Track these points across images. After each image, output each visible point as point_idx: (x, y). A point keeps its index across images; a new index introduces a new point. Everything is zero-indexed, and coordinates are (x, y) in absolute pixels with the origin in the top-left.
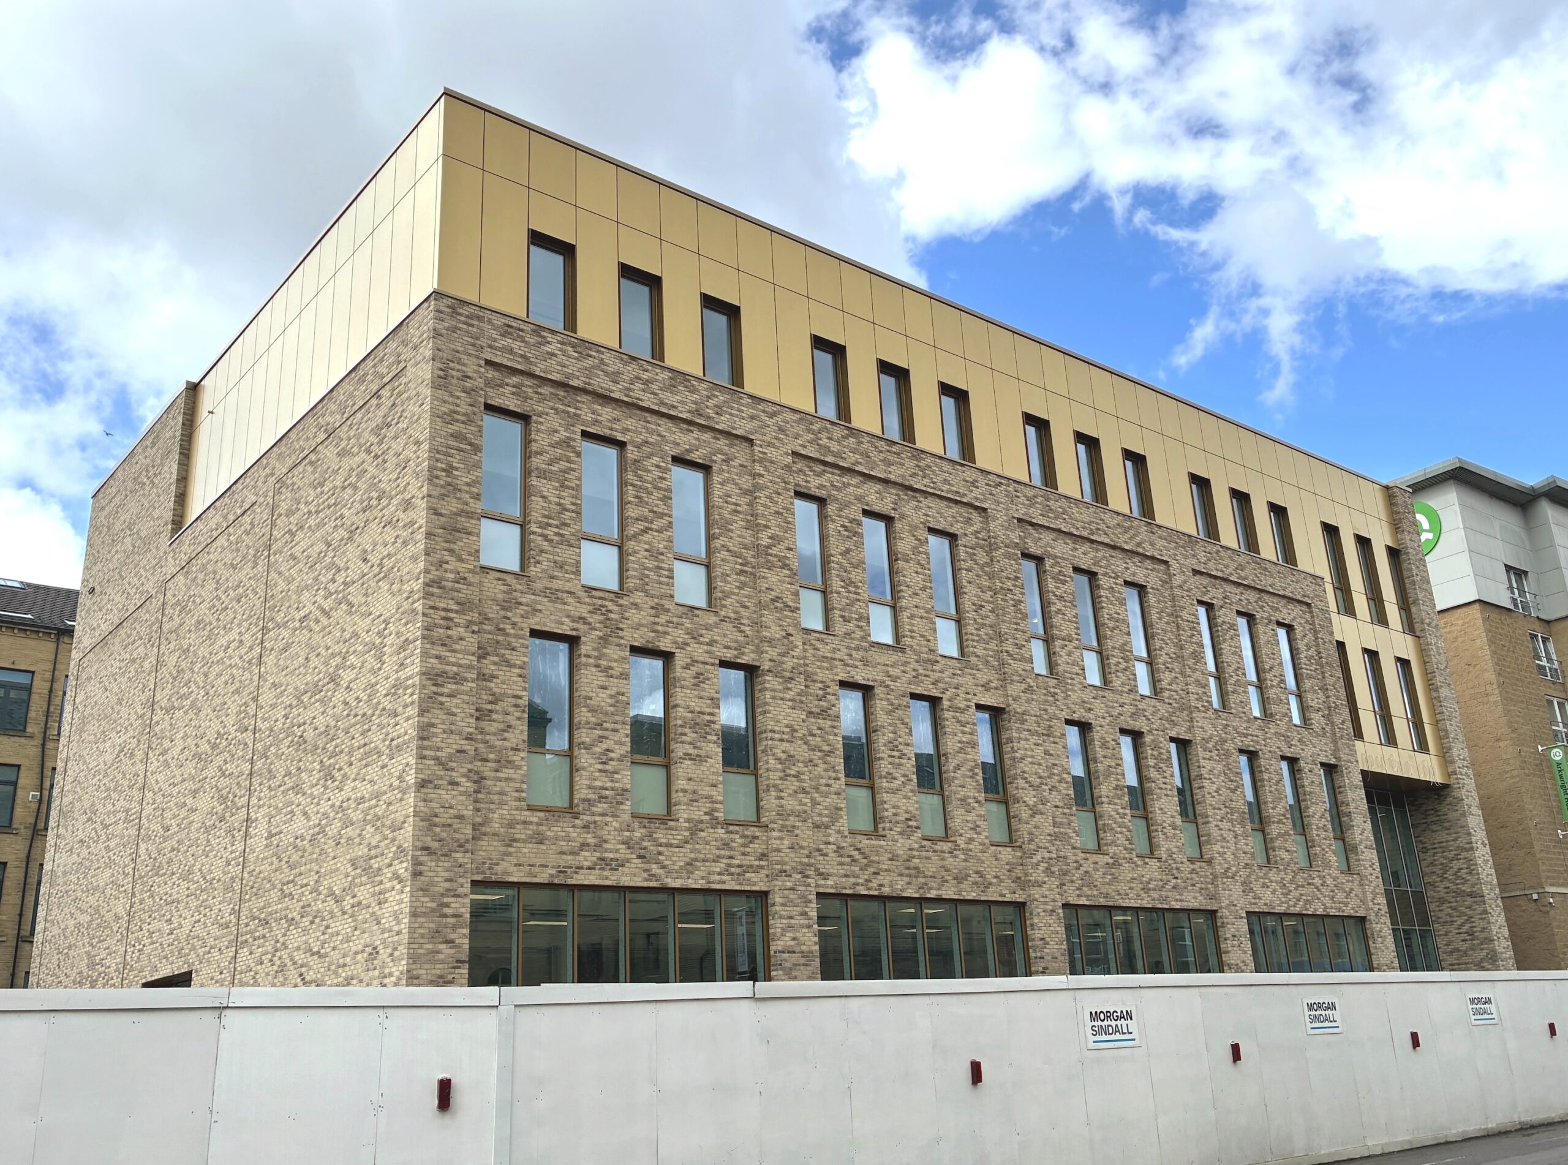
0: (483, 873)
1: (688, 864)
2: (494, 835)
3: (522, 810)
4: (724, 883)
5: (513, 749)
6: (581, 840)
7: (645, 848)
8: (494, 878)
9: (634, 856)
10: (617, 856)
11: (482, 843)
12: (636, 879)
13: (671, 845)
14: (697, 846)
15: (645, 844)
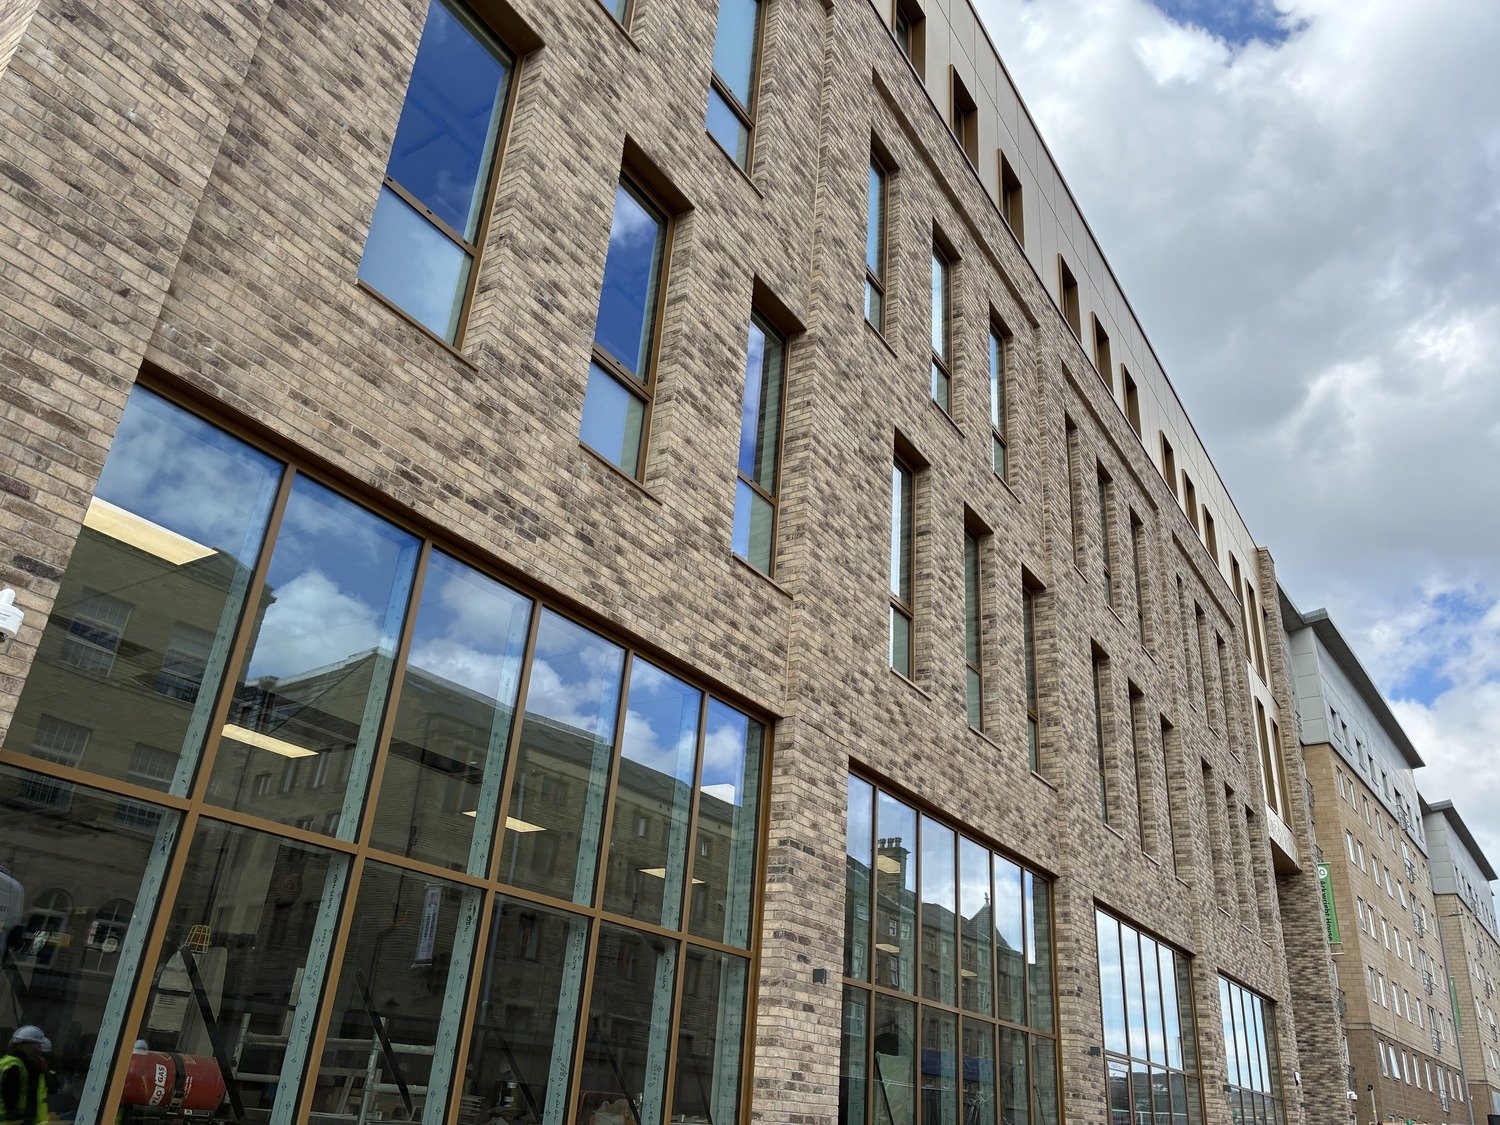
0: (192, 361)
1: (664, 599)
2: (252, 286)
3: (343, 276)
4: (718, 667)
5: (352, 131)
6: (469, 432)
7: (594, 525)
8: (221, 392)
9: (571, 529)
10: (538, 509)
11: (214, 287)
12: (566, 578)
13: (641, 546)
14: (684, 573)
15: (595, 515)
